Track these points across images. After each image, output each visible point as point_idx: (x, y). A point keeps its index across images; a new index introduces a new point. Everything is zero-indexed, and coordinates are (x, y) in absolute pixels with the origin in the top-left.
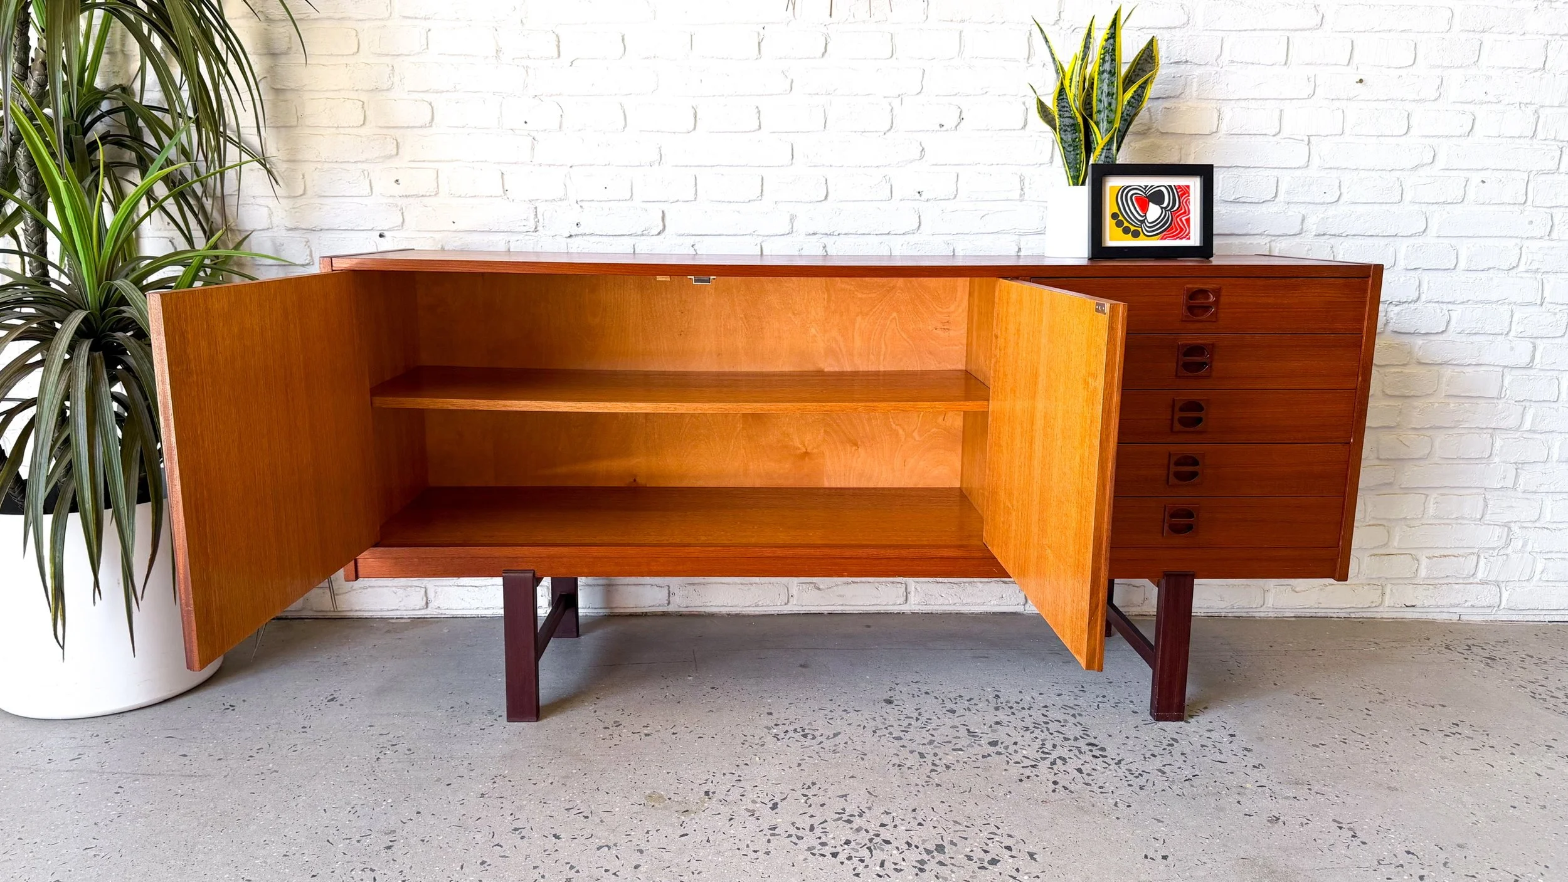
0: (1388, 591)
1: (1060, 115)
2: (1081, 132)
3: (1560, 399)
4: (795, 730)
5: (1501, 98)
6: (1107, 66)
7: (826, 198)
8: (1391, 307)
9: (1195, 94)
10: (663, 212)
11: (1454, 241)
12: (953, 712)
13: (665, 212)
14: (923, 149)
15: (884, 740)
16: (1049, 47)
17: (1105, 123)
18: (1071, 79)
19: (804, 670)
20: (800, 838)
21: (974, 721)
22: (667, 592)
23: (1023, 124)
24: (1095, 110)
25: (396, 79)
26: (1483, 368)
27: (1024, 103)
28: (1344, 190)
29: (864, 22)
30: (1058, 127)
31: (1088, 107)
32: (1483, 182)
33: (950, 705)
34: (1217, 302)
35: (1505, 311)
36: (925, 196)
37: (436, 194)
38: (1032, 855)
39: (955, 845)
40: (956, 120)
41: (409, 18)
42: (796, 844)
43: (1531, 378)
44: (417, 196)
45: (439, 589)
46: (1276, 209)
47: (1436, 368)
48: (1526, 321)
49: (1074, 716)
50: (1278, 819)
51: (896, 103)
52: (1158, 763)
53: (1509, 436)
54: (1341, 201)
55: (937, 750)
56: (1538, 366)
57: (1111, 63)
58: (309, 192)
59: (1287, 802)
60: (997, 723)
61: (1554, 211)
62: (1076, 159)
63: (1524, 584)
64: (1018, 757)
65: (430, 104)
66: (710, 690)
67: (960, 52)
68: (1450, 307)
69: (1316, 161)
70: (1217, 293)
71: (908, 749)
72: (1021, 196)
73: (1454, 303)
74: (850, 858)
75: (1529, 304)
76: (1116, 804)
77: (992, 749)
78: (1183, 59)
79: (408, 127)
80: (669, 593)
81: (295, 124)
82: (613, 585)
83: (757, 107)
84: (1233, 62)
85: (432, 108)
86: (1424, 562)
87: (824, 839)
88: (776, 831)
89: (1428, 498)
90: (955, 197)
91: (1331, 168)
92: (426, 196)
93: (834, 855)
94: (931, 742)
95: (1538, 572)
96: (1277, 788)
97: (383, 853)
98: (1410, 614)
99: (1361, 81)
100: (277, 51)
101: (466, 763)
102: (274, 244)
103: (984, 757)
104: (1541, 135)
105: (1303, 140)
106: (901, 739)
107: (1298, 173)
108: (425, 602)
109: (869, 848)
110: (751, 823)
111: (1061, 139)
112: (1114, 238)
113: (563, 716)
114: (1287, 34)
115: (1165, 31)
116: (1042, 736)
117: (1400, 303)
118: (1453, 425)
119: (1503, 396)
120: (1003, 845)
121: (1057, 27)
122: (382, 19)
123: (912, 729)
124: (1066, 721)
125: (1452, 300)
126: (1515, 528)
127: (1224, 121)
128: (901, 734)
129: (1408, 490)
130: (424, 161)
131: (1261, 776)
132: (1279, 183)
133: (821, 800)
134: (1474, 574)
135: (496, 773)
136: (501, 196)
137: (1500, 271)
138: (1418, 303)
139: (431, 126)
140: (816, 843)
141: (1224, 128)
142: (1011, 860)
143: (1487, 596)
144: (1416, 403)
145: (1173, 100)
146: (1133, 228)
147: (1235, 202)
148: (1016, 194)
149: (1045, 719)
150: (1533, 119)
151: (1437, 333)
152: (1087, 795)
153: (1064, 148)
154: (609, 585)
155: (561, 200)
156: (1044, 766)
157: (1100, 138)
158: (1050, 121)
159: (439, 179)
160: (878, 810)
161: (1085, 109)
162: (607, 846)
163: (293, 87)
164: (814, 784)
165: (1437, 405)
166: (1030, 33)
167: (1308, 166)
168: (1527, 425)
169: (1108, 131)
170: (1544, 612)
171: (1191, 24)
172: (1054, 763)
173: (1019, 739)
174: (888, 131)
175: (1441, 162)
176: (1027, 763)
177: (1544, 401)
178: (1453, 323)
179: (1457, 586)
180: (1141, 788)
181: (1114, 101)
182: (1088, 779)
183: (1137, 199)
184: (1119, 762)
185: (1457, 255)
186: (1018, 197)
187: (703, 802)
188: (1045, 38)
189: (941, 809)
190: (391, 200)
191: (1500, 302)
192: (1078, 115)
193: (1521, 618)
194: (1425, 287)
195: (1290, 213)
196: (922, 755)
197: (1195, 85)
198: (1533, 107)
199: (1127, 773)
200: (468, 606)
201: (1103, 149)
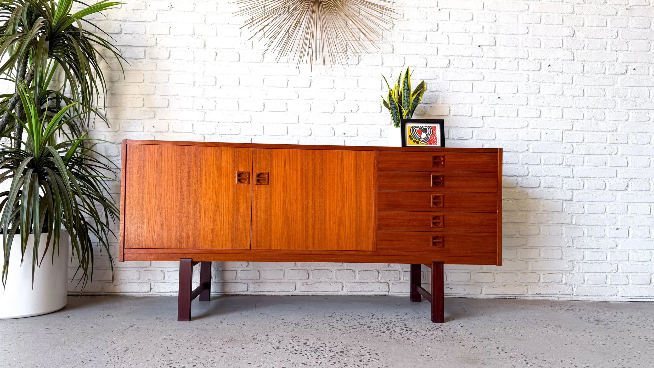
0: (529, 288)
1: (390, 104)
2: (398, 109)
3: (585, 213)
4: (292, 324)
5: (549, 105)
6: (406, 87)
7: (311, 135)
8: (518, 178)
9: (441, 102)
10: (251, 139)
11: (538, 154)
12: (355, 319)
13: (252, 139)
14: (345, 119)
15: (325, 326)
16: (387, 83)
17: (406, 107)
18: (394, 93)
19: (298, 309)
20: (287, 349)
21: (362, 322)
22: (247, 286)
23: (380, 111)
24: (403, 103)
25: (156, 91)
26: (555, 200)
27: (380, 104)
28: (497, 135)
29: (324, 76)
30: (390, 107)
31: (400, 102)
32: (546, 133)
33: (354, 317)
34: (444, 161)
35: (560, 179)
36: (346, 135)
37: (168, 131)
38: (377, 354)
39: (348, 351)
40: (357, 109)
41: (163, 70)
42: (286, 351)
43: (573, 204)
44: (160, 132)
45: (156, 284)
46: (473, 142)
47: (538, 200)
48: (568, 183)
49: (402, 321)
50: (474, 346)
51: (336, 103)
52: (432, 333)
53: (567, 227)
54: (496, 139)
55: (346, 329)
56: (575, 200)
57: (407, 86)
58: (121, 129)
59: (479, 343)
60: (371, 322)
61: (573, 144)
62: (397, 119)
63: (581, 285)
64: (377, 331)
65: (168, 100)
66: (260, 314)
67: (358, 87)
68: (540, 178)
69: (486, 125)
70: (444, 157)
71: (335, 328)
72: (381, 136)
73: (541, 176)
74: (306, 354)
75: (569, 177)
76: (413, 342)
77: (367, 328)
78: (436, 90)
79: (159, 108)
80: (248, 286)
81: (118, 106)
82: (226, 283)
83: (286, 103)
84: (453, 91)
85: (169, 101)
86: (542, 276)
87: (297, 349)
88: (279, 348)
89: (541, 251)
90: (357, 135)
91: (491, 128)
92: (164, 132)
93: (300, 353)
94: (344, 327)
95: (586, 281)
96: (476, 339)
97: (123, 353)
98: (539, 297)
99: (499, 98)
100: (114, 81)
101: (159, 331)
102: (105, 147)
103: (364, 330)
104: (565, 117)
105: (480, 118)
106: (333, 326)
107: (480, 129)
108: (150, 289)
109: (315, 352)
110: (270, 346)
111: (392, 112)
112: (410, 143)
113: (200, 320)
114: (472, 82)
115: (429, 80)
116: (388, 325)
117: (521, 176)
118: (546, 222)
119: (563, 211)
120: (367, 352)
121: (391, 79)
122: (153, 71)
123: (338, 323)
124: (398, 322)
125: (541, 175)
126: (575, 263)
127: (452, 111)
128: (334, 325)
129: (532, 247)
130: (164, 120)
131: (471, 337)
132: (473, 133)
133: (298, 340)
134: (561, 281)
135: (171, 333)
136: (192, 132)
137: (557, 165)
138: (528, 176)
139: (168, 108)
140: (294, 351)
141: (452, 113)
142: (369, 355)
143: (568, 290)
144: (532, 214)
145: (433, 104)
146: (416, 141)
147: (458, 139)
148: (379, 135)
149: (390, 321)
150: (561, 112)
151: (536, 187)
152: (402, 340)
153: (392, 115)
154: (224, 283)
155: (214, 134)
156: (387, 333)
157: (405, 112)
158: (388, 107)
159: (169, 126)
160: (320, 343)
161: (399, 102)
162: (212, 351)
163: (119, 93)
164: (296, 336)
165: (539, 214)
166: (382, 81)
167: (483, 127)
168: (574, 223)
169: (407, 109)
170: (590, 297)
171: (438, 78)
172: (391, 332)
173: (379, 326)
174: (333, 112)
175: (531, 126)
176: (380, 332)
177: (579, 213)
178: (542, 183)
179: (555, 286)
180: (423, 339)
181: (409, 99)
182: (404, 336)
183: (417, 131)
184: (417, 332)
185: (540, 159)
186: (379, 136)
187: (252, 341)
188: (386, 80)
189: (345, 343)
190: (151, 134)
191: (558, 176)
192: (396, 103)
193: (582, 299)
194: (530, 170)
195: (478, 143)
196: (340, 330)
197: (440, 99)
198: (561, 108)
199: (419, 335)
200: (166, 291)
201: (406, 115)
